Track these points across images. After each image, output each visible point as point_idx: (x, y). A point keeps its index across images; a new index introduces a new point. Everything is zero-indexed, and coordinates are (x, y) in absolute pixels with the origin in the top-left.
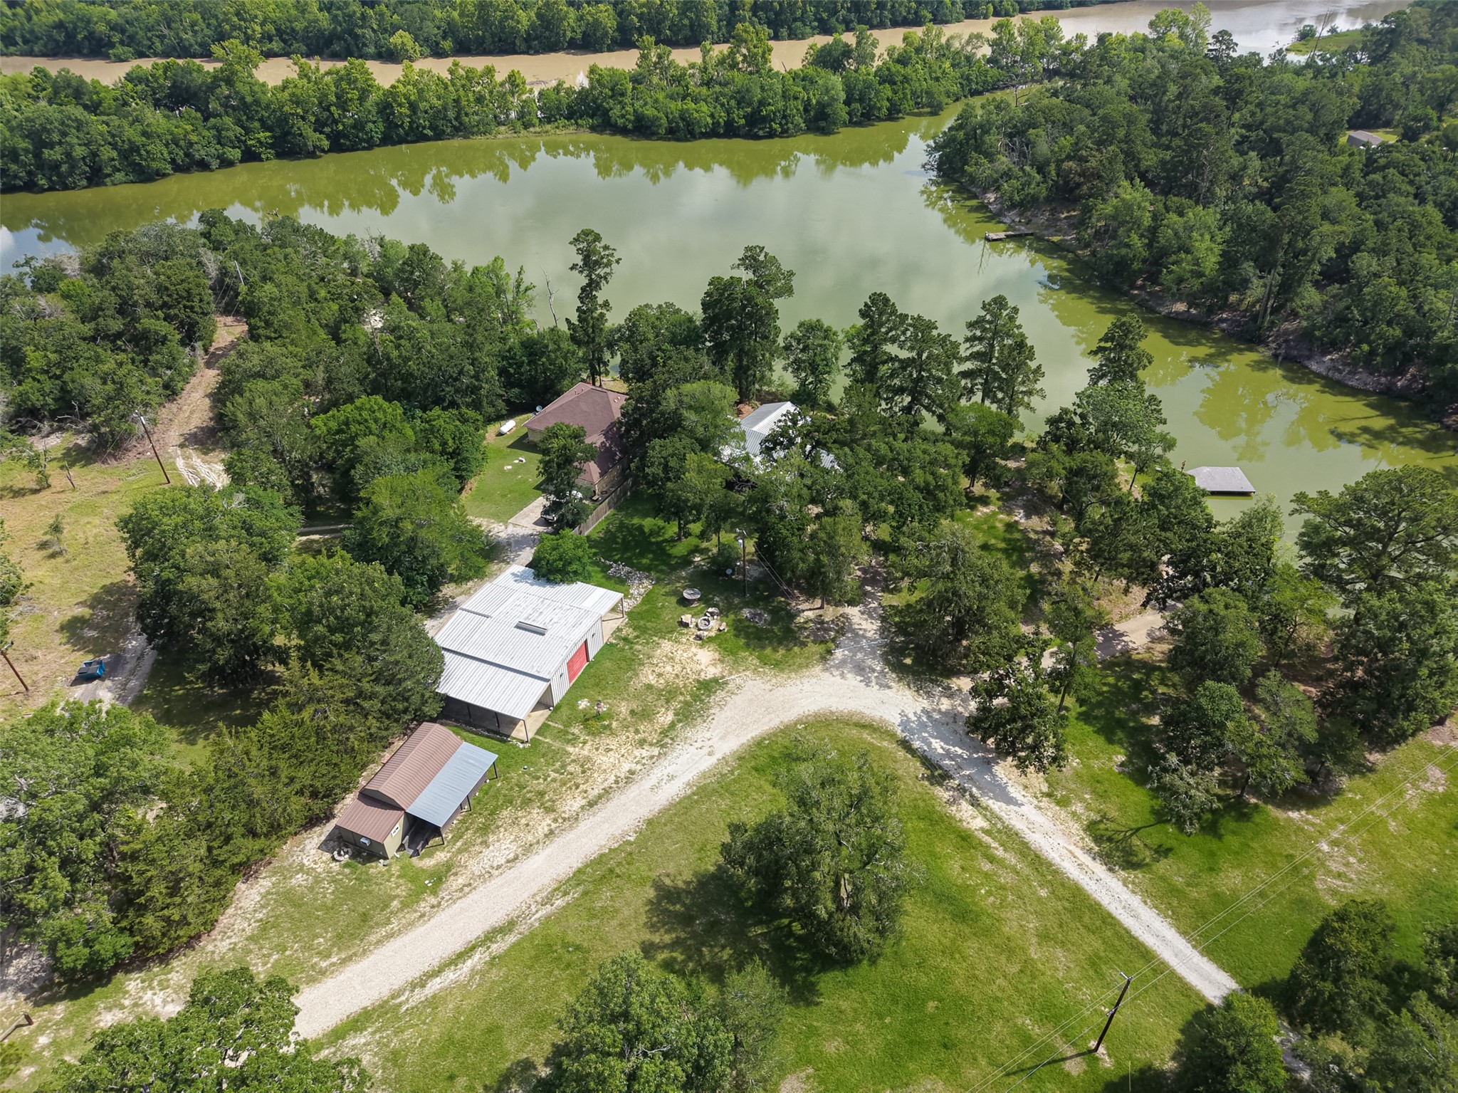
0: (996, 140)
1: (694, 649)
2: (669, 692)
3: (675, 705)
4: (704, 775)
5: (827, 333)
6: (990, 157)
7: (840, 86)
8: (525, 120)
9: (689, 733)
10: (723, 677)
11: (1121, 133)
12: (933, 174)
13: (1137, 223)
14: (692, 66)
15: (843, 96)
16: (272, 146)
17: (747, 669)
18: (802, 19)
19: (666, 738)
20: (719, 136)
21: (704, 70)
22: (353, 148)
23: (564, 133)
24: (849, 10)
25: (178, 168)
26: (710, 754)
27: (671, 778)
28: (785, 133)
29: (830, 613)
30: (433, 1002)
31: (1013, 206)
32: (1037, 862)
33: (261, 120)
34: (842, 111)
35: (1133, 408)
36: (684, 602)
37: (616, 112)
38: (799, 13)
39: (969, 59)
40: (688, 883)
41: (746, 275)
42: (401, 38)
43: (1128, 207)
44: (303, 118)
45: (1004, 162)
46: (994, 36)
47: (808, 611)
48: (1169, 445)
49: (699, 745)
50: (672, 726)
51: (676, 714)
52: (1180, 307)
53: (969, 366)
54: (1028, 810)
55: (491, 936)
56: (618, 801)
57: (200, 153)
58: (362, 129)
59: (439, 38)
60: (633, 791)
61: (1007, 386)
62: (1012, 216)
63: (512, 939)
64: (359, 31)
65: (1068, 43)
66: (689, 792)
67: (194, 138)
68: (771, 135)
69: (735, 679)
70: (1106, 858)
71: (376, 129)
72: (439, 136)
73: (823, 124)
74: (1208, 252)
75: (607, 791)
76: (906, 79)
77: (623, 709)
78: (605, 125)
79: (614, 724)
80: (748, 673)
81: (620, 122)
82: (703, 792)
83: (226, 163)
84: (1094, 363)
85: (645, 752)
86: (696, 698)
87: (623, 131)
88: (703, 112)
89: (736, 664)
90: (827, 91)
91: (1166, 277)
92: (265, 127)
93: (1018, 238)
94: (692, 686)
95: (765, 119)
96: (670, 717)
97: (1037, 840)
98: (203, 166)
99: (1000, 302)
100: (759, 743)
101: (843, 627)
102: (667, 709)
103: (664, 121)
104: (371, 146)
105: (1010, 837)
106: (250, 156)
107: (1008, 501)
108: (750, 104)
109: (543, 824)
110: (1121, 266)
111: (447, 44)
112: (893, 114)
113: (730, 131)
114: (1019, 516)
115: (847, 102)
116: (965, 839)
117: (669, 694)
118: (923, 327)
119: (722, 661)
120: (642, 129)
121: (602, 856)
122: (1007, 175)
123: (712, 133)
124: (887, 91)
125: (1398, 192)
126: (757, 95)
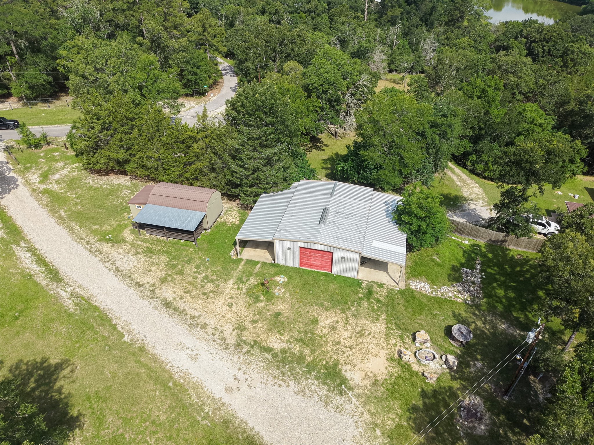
1: (383, 353)
2: (312, 339)
3: (296, 349)
4: (198, 387)
9: (258, 366)
10: (351, 389)
17: (372, 414)
19: (250, 347)
26: (228, 390)
27: (195, 358)
40: (59, 391)
49: (240, 376)
51: (283, 351)
60: (181, 332)
66: (176, 377)
69: (352, 403)
77: (282, 307)
79: (261, 304)
80: (366, 416)
85: (230, 332)
86: (313, 366)
89: (377, 401)
94: (328, 359)
96: (279, 346)
102: (288, 341)
119: (375, 383)
121: (110, 320)
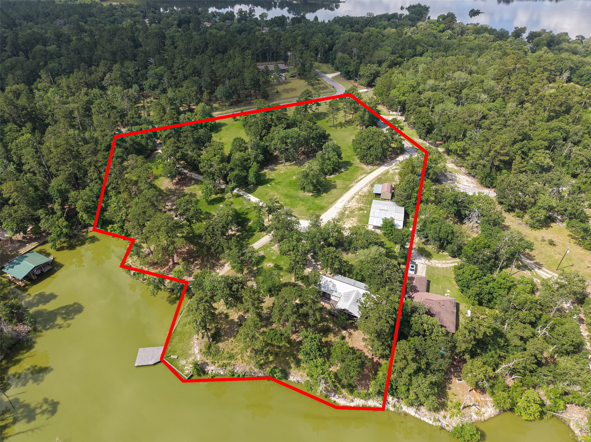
3: (346, 215)
9: (341, 210)
19: (345, 209)
27: (341, 203)
30: (362, 174)
49: (338, 209)
50: (345, 211)
55: (359, 181)
56: (349, 198)
60: (347, 200)
63: (356, 181)
75: (352, 199)
77: (356, 212)
79: (357, 210)
85: (348, 206)
86: (342, 217)
94: (344, 220)
96: (346, 213)
100: (326, 211)
117: (348, 217)
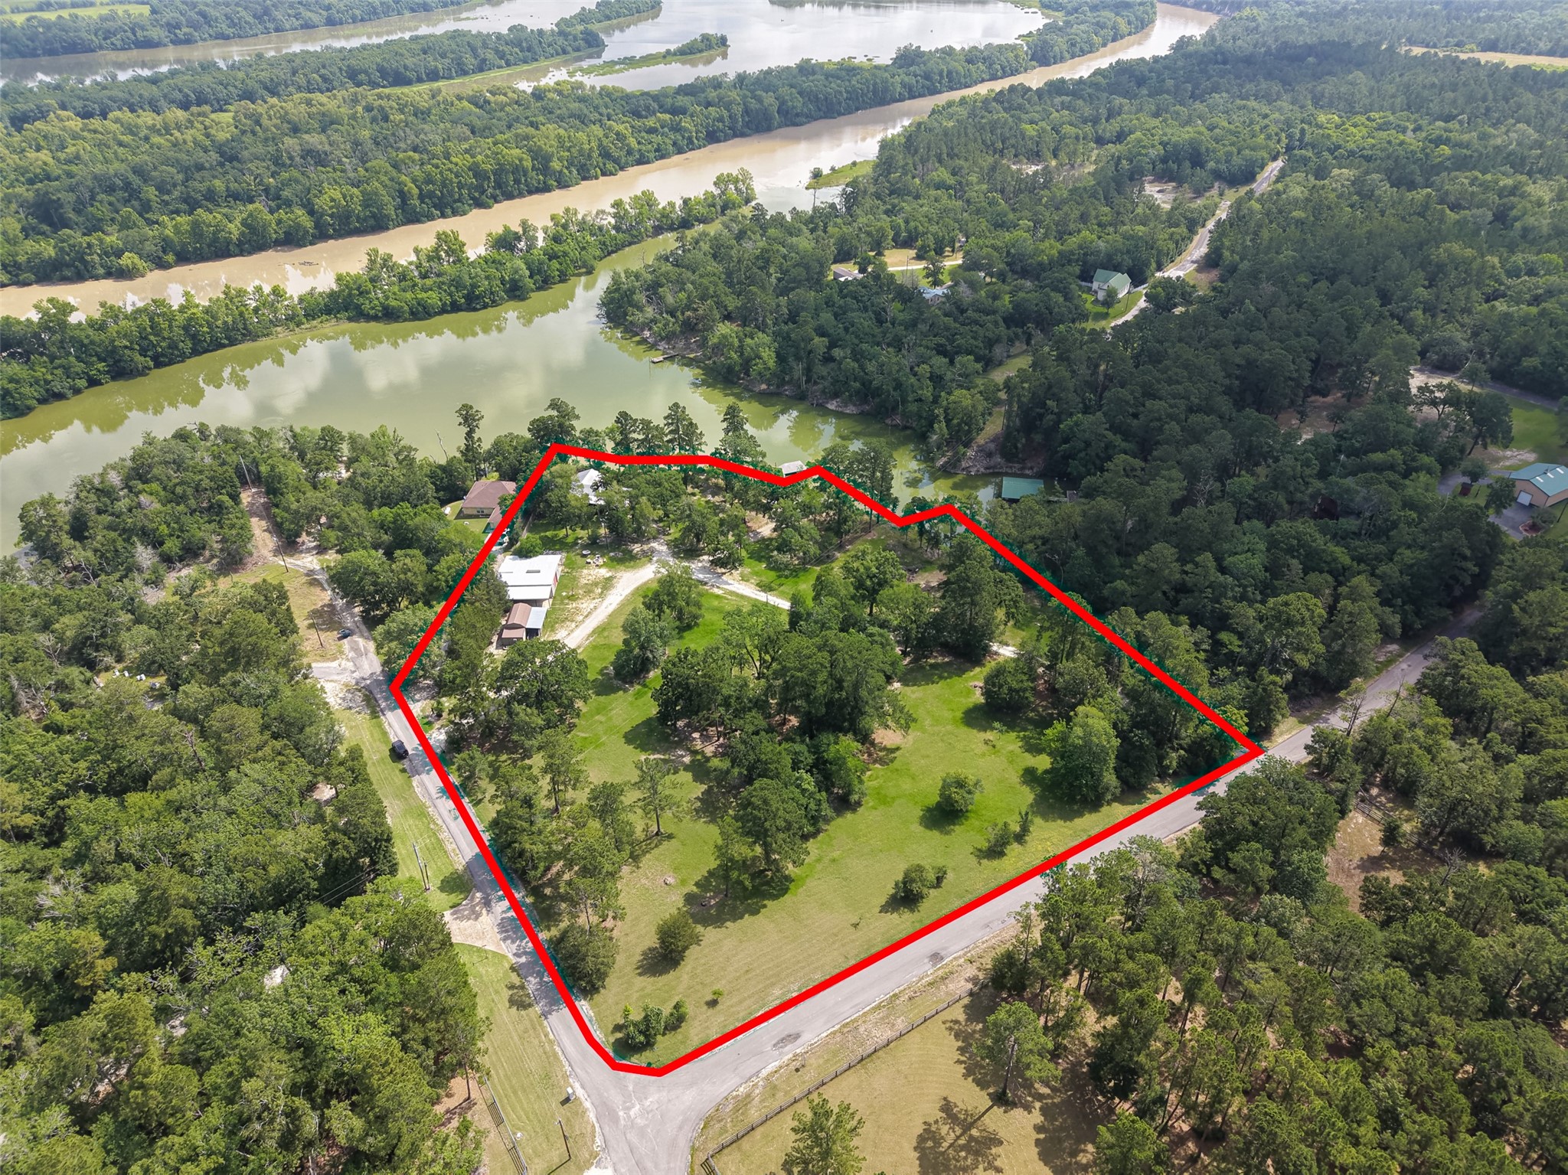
0: (641, 297)
1: (597, 570)
5: (597, 434)
6: (640, 309)
7: (524, 267)
8: (292, 320)
9: (610, 592)
10: (613, 575)
11: (711, 291)
12: (604, 320)
13: (732, 344)
14: (411, 263)
15: (528, 273)
16: (108, 372)
18: (459, 201)
20: (448, 312)
21: (419, 266)
22: (170, 363)
23: (330, 326)
24: (494, 188)
25: (42, 401)
27: (611, 604)
28: (495, 304)
29: (645, 547)
31: (662, 339)
32: (742, 597)
33: (97, 355)
34: (529, 283)
35: (744, 443)
36: (585, 556)
37: (366, 307)
38: (457, 196)
39: (600, 229)
41: (555, 413)
42: (128, 259)
43: (724, 337)
44: (132, 349)
45: (650, 311)
46: (613, 210)
47: (636, 548)
48: (764, 455)
49: (615, 594)
50: (601, 593)
51: (601, 588)
52: (764, 387)
53: (669, 437)
54: (736, 584)
56: (595, 614)
57: (57, 387)
58: (177, 348)
59: (161, 254)
60: (599, 610)
61: (690, 443)
62: (663, 345)
64: (88, 258)
65: (664, 208)
67: (49, 377)
68: (485, 306)
69: (618, 575)
70: (764, 591)
71: (187, 346)
72: (232, 343)
73: (518, 293)
74: (768, 356)
75: (589, 613)
76: (565, 254)
77: (581, 592)
78: (360, 315)
80: (622, 572)
81: (372, 312)
82: (622, 606)
83: (77, 391)
84: (725, 425)
85: (596, 601)
86: (606, 583)
87: (375, 318)
88: (434, 298)
89: (616, 571)
90: (516, 272)
91: (753, 374)
92: (101, 360)
93: (671, 359)
95: (478, 297)
96: (599, 590)
97: (740, 591)
98: (60, 396)
99: (676, 405)
101: (653, 551)
102: (597, 588)
103: (406, 308)
104: (183, 358)
105: (732, 593)
106: (93, 383)
107: (703, 493)
108: (465, 287)
109: (573, 625)
110: (730, 369)
111: (170, 258)
112: (563, 278)
113: (455, 308)
114: (710, 497)
115: (531, 277)
116: (718, 597)
117: (596, 584)
118: (646, 423)
119: (610, 571)
120: (389, 315)
122: (654, 321)
123: (443, 311)
124: (555, 264)
125: (853, 310)
126: (468, 282)
